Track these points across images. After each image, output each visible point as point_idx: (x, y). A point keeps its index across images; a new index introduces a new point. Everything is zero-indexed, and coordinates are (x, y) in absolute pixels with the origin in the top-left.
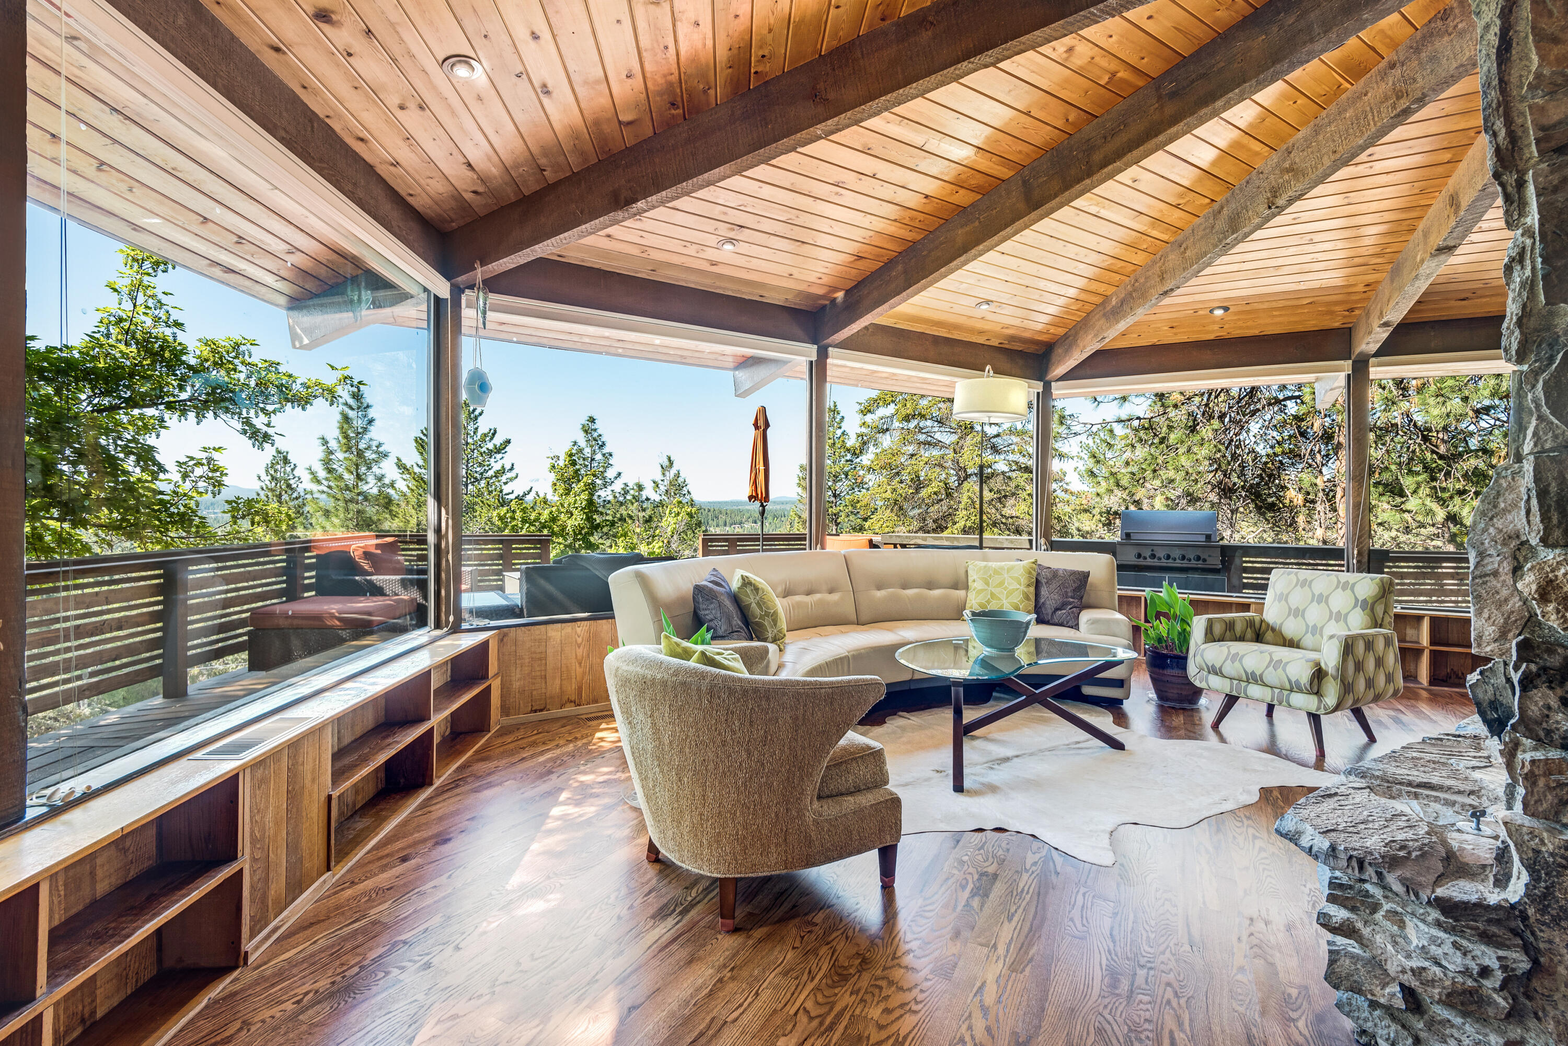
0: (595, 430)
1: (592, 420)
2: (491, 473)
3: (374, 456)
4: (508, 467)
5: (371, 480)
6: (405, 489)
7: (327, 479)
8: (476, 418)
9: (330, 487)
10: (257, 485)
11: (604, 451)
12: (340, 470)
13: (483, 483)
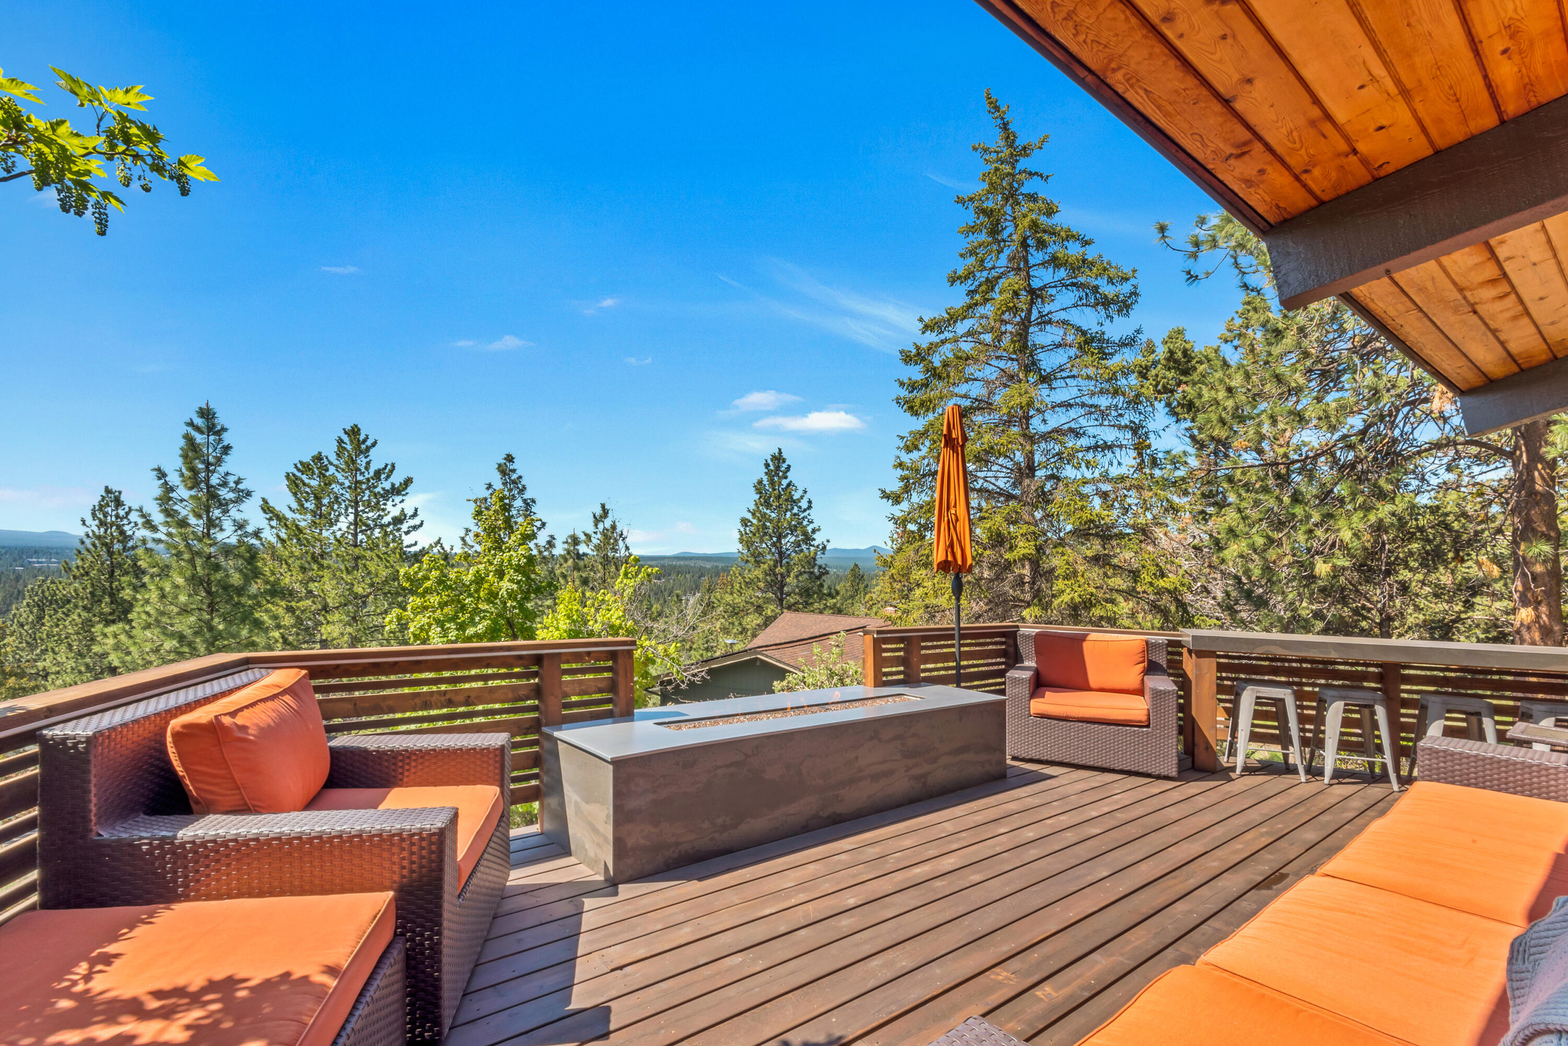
0: (514, 471)
1: (510, 458)
2: (386, 520)
3: (231, 496)
4: (409, 512)
5: (228, 525)
6: (273, 540)
7: (167, 524)
8: (368, 449)
9: (169, 535)
10: (81, 531)
11: (525, 497)
12: (184, 513)
13: (377, 533)
